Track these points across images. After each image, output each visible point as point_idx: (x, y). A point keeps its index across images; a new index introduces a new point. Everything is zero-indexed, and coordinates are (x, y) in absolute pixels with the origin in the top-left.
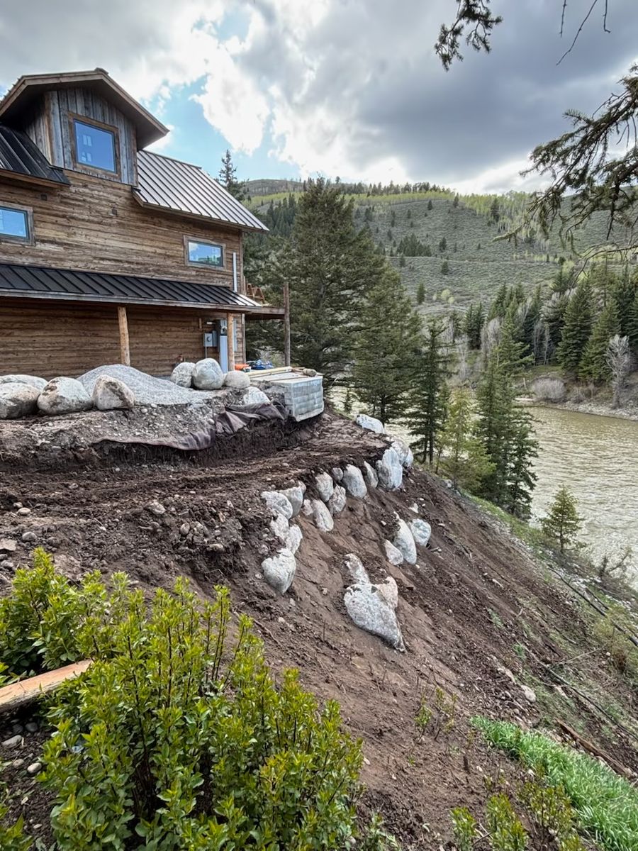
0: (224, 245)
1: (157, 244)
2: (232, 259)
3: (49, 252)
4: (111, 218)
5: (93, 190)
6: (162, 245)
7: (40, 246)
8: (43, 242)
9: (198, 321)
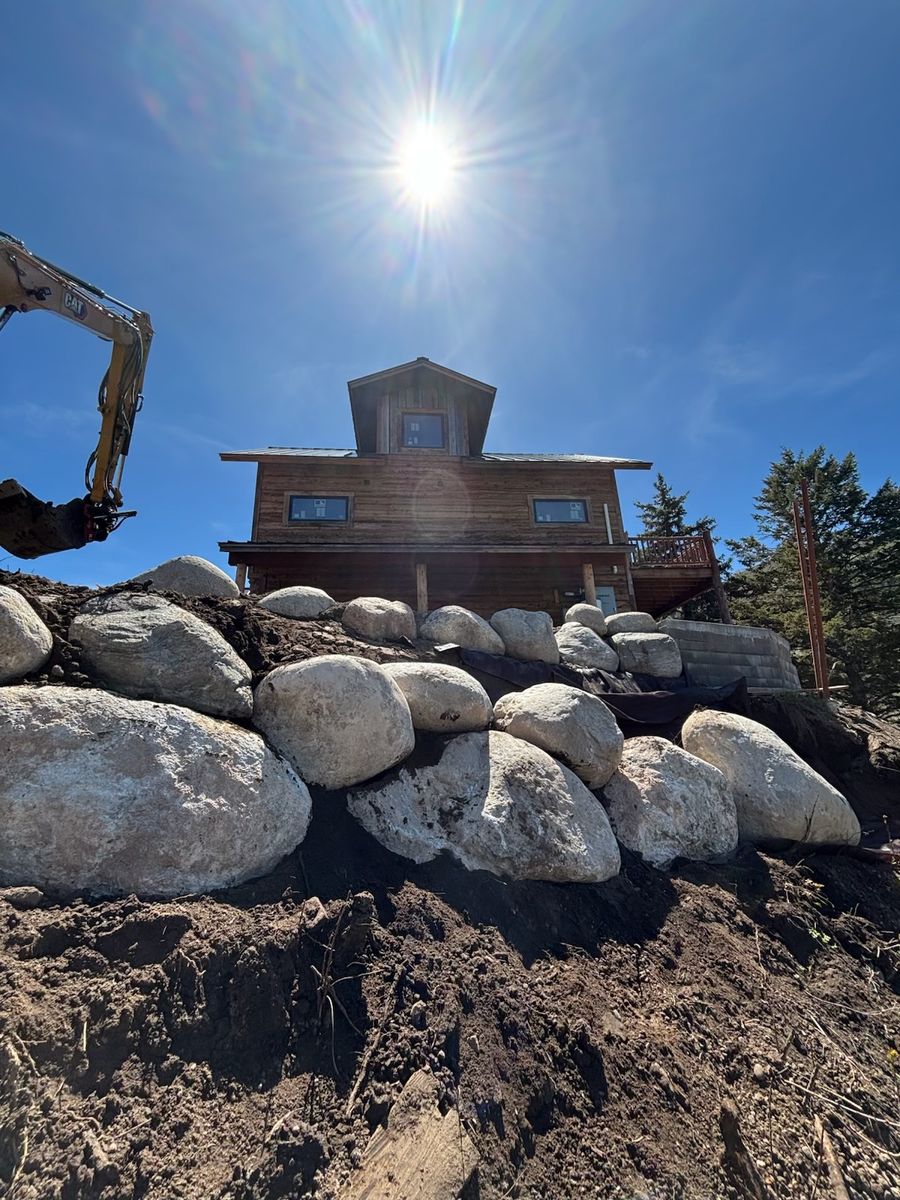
0: (588, 498)
1: (493, 509)
2: (604, 512)
3: (365, 530)
4: (437, 490)
5: (417, 467)
6: (498, 509)
7: (357, 526)
8: (361, 522)
9: (553, 593)
